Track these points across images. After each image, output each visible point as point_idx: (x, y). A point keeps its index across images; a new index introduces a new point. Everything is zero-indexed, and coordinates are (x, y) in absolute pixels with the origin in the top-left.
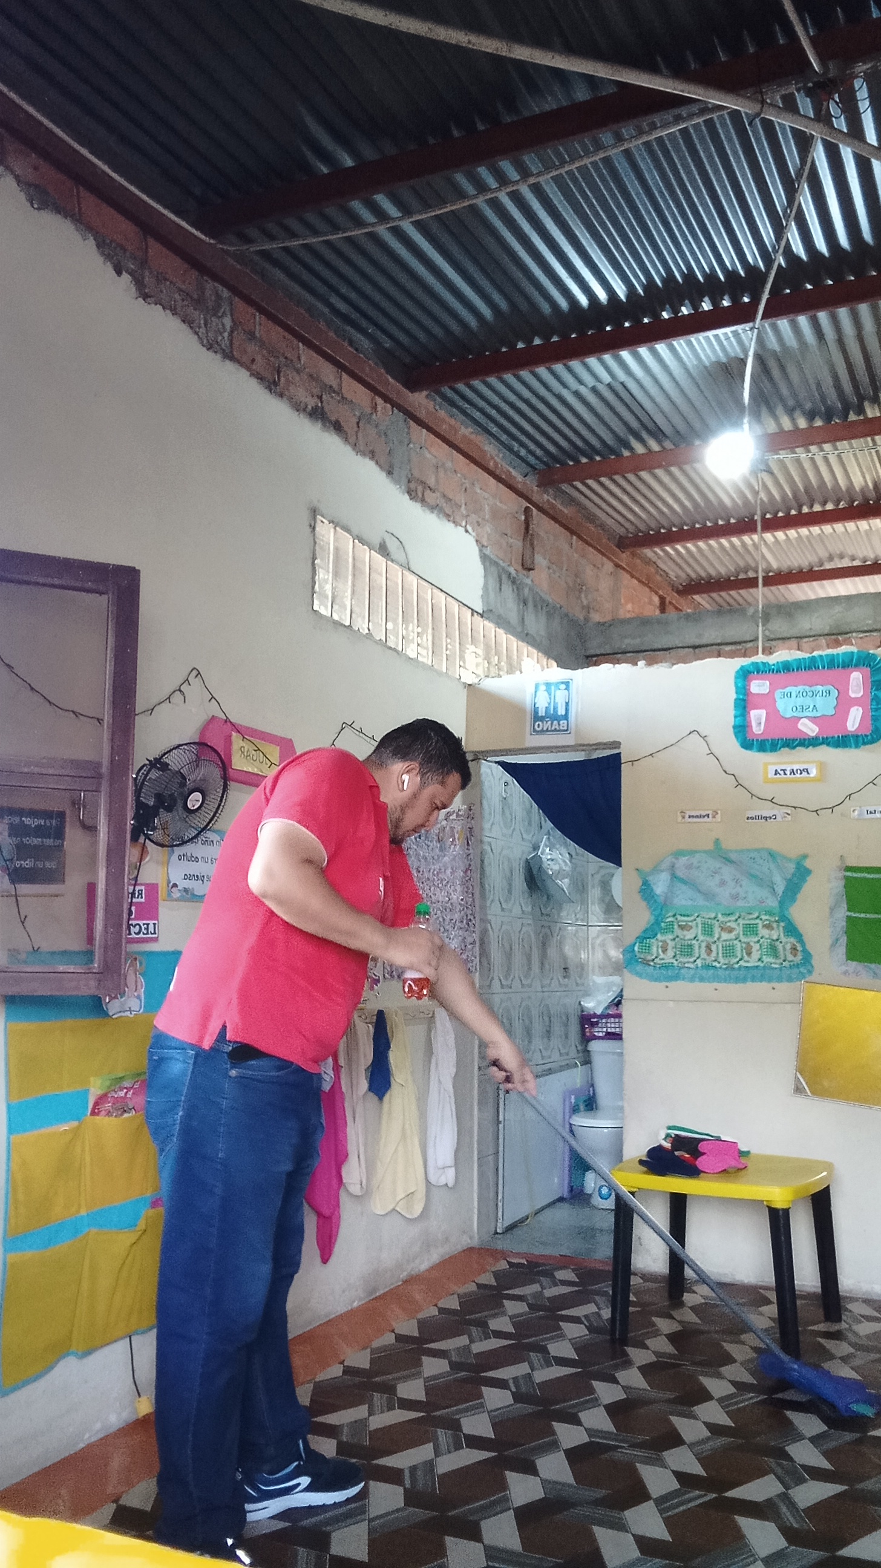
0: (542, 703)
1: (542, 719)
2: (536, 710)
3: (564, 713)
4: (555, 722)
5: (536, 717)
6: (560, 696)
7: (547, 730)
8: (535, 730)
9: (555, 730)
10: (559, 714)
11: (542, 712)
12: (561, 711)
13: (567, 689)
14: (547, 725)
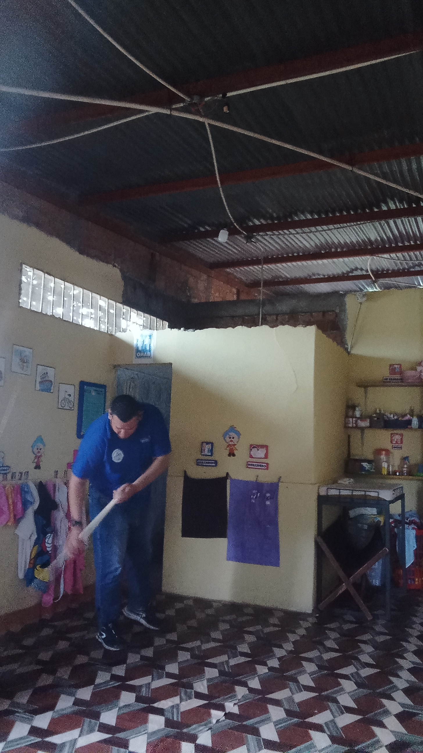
0: (140, 345)
1: (140, 352)
2: (138, 348)
3: (149, 349)
4: (145, 353)
5: (138, 350)
6: (147, 342)
7: (142, 356)
8: (137, 356)
9: (145, 357)
10: (147, 349)
11: (140, 349)
12: (148, 348)
13: (150, 338)
14: (142, 354)
